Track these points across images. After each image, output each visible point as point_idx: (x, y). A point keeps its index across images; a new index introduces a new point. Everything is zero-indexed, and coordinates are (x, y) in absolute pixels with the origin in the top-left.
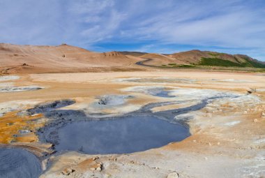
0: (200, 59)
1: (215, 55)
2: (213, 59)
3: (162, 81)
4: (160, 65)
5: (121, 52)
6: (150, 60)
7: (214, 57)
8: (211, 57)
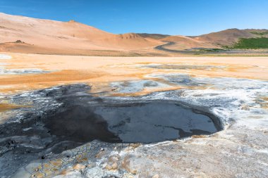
0: (237, 40)
1: (262, 34)
2: (258, 39)
3: (184, 68)
4: (182, 49)
5: (139, 34)
6: (171, 43)
7: (260, 37)
8: (255, 36)
